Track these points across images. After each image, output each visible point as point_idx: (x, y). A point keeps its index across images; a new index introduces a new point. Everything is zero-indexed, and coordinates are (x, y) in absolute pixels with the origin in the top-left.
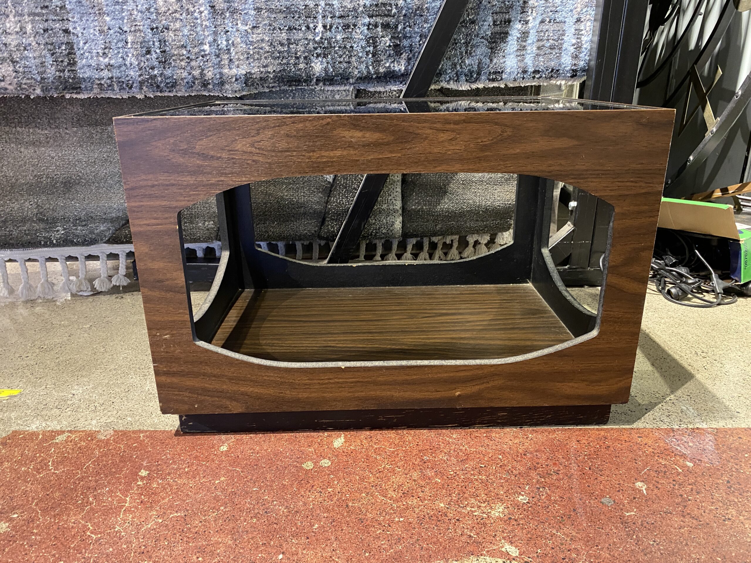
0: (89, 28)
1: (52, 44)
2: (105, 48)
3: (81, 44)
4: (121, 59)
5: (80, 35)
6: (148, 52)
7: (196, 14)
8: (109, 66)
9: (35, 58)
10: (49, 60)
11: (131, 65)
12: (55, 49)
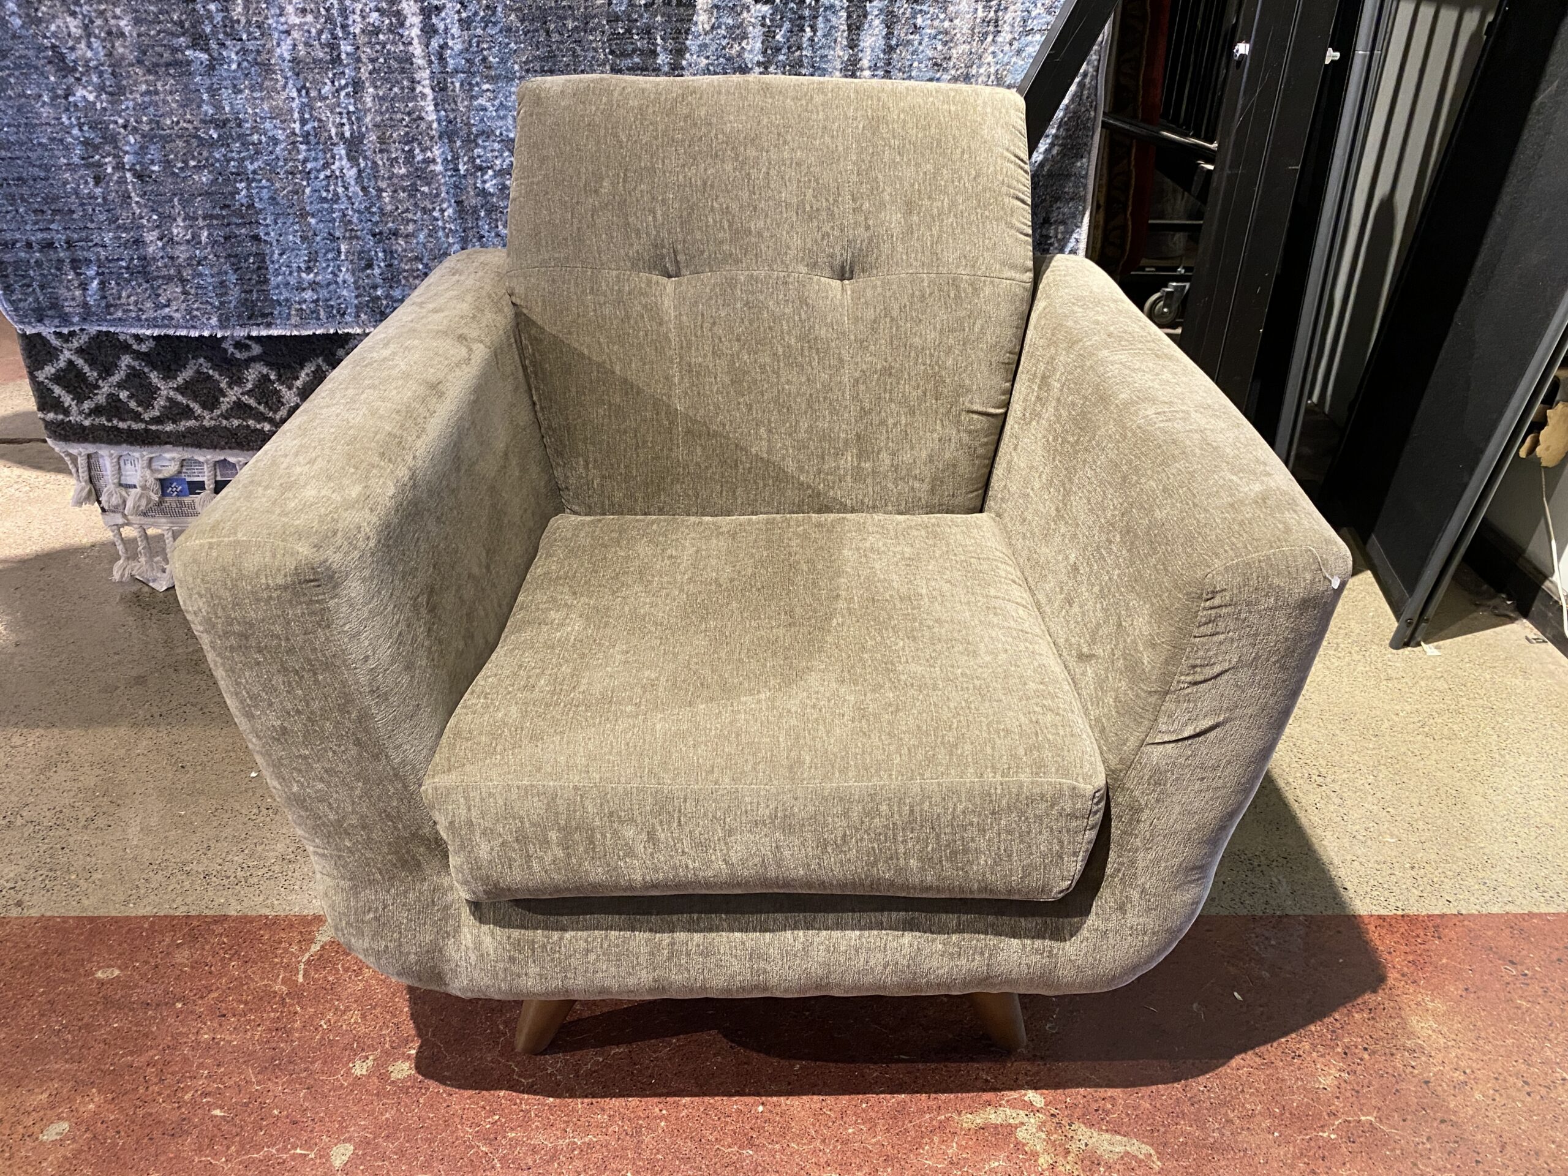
0: (287, 234)
1: (236, 256)
2: (309, 261)
3: (276, 256)
4: (330, 276)
5: (275, 243)
6: (370, 266)
7: (436, 214)
8: (314, 286)
9: (212, 276)
10: (233, 278)
11: (344, 282)
12: (240, 262)
